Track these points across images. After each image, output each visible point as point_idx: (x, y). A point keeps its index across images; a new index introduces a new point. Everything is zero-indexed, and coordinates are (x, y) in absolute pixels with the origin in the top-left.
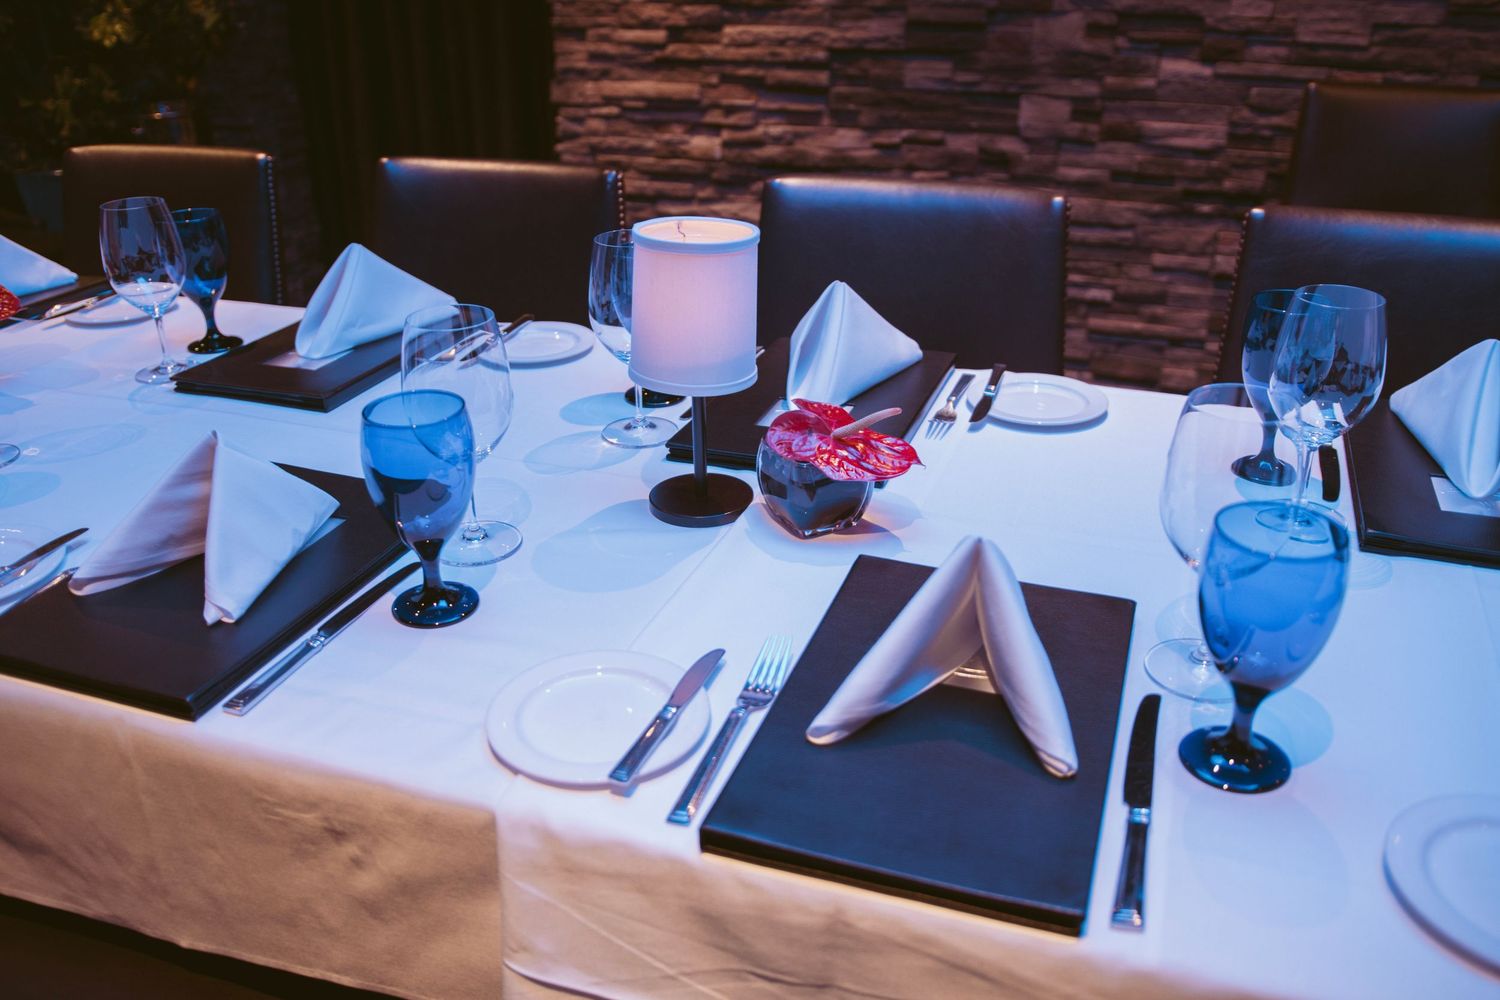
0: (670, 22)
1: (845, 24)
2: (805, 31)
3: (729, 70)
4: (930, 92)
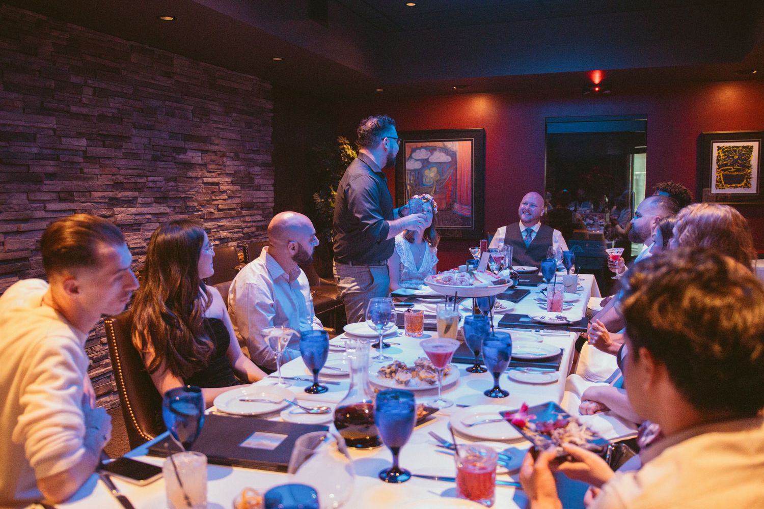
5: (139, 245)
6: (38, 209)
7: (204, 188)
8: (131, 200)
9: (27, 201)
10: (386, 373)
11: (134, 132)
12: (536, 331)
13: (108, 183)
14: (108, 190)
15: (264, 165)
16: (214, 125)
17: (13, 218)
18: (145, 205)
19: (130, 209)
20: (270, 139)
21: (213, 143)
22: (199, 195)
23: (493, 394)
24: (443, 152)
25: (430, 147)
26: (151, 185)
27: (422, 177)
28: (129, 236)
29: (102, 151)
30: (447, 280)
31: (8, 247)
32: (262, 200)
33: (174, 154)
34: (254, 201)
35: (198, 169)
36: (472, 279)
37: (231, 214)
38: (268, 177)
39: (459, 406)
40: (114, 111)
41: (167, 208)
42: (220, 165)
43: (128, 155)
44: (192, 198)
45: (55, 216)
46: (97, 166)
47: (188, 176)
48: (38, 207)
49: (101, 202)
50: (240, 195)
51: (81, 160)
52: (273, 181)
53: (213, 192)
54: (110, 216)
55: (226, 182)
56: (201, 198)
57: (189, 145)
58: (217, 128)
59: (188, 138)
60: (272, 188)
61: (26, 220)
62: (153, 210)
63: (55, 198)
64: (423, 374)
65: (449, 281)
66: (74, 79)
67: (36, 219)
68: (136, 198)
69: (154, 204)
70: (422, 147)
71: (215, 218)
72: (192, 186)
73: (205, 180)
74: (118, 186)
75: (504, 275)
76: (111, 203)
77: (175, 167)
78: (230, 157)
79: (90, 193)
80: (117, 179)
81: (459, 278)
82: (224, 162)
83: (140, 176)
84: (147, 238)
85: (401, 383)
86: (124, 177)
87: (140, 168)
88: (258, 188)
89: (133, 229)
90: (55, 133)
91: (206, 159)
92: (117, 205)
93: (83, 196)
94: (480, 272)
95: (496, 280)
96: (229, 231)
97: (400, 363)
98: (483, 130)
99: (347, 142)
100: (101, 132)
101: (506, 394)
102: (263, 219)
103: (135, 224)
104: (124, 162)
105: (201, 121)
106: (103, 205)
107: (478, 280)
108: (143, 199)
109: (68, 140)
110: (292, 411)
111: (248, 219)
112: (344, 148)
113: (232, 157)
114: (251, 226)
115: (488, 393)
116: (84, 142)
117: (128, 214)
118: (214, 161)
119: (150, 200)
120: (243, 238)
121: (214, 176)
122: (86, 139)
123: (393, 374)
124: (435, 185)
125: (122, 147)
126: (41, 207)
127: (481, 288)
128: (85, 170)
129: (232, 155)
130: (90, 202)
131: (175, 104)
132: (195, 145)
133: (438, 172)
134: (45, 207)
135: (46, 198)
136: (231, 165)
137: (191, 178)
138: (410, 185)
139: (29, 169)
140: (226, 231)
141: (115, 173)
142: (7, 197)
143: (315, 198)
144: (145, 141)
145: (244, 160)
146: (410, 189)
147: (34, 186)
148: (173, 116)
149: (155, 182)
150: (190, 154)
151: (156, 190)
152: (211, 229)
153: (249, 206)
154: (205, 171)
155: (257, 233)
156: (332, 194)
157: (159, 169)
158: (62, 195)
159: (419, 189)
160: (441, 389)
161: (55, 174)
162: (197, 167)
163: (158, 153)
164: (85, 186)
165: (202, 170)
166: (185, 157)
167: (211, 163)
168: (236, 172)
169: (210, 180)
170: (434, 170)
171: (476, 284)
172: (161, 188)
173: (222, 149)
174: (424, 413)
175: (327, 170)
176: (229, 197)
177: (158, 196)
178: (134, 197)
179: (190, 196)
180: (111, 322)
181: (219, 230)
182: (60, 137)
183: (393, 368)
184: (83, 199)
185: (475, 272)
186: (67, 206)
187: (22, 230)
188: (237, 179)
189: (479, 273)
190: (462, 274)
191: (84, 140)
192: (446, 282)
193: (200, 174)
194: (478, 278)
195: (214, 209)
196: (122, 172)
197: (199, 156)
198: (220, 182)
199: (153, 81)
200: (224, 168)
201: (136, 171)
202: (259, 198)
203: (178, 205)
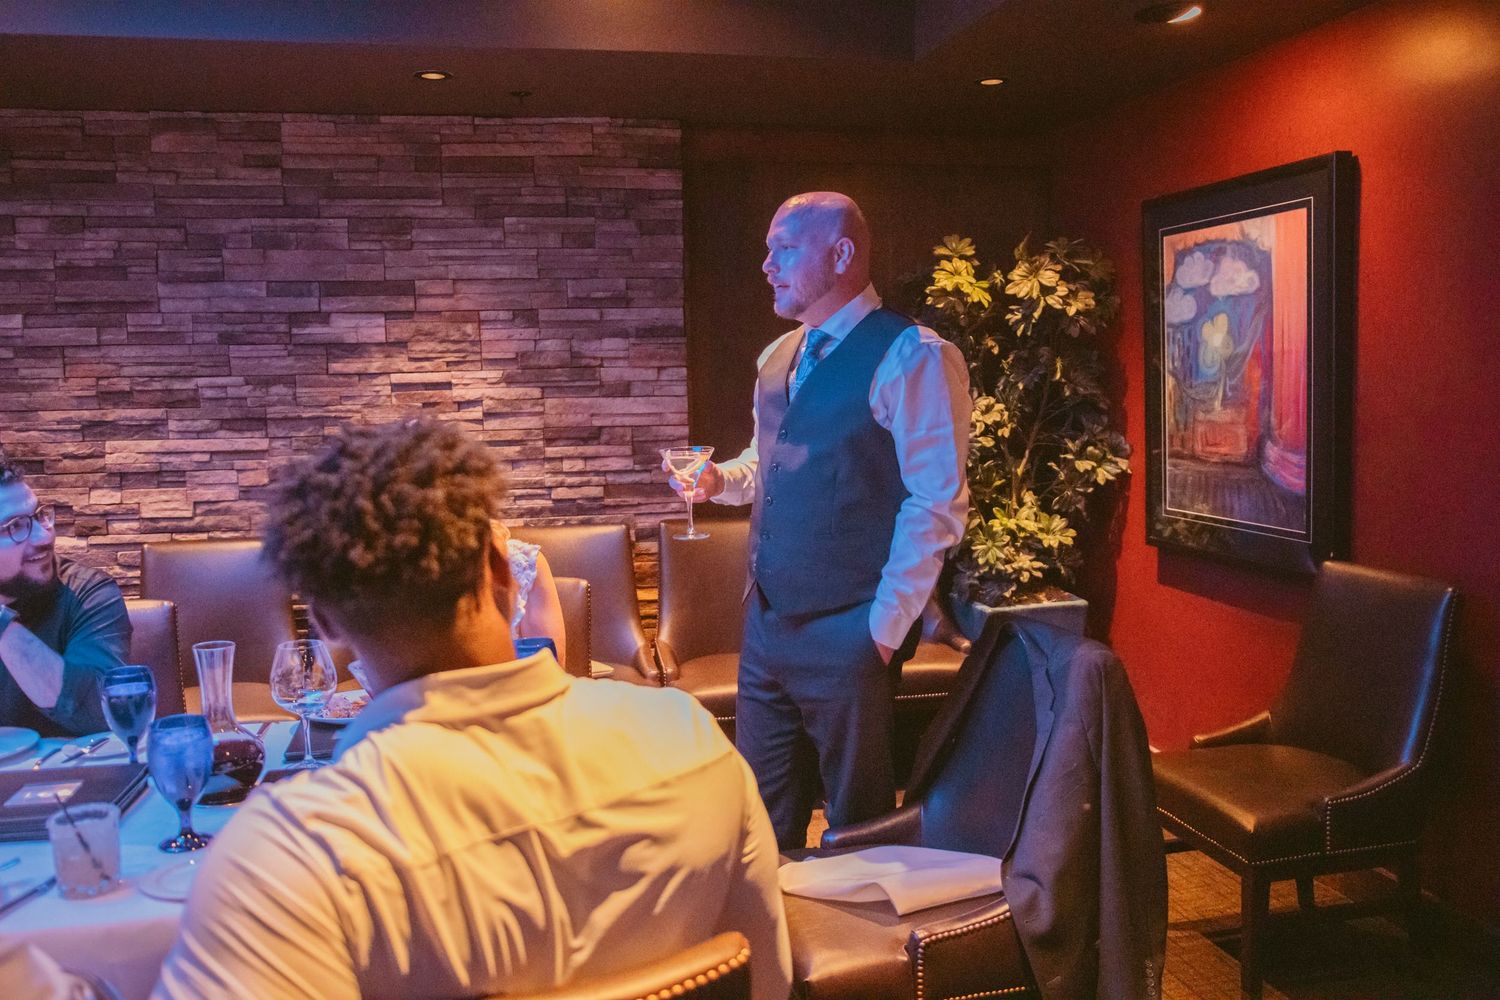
5: (167, 514)
7: (396, 396)
8: (151, 425)
11: (163, 290)
13: (80, 393)
14: (82, 407)
15: (645, 333)
16: (431, 253)
18: (196, 435)
19: (145, 442)
21: (424, 293)
22: (376, 411)
24: (1240, 259)
26: (209, 393)
27: (1197, 347)
28: (147, 494)
32: (635, 421)
33: (283, 328)
34: (597, 423)
35: (371, 355)
38: (660, 364)
41: (263, 441)
42: (454, 342)
43: (143, 338)
44: (348, 418)
46: (58, 362)
47: (334, 372)
49: (65, 431)
50: (539, 409)
52: (684, 370)
53: (430, 405)
54: (87, 456)
55: (485, 379)
56: (384, 417)
57: (331, 304)
58: (446, 258)
59: (333, 289)
60: (681, 390)
62: (218, 444)
68: (163, 422)
69: (222, 433)
70: (1197, 246)
73: (398, 378)
74: (109, 398)
77: (285, 353)
78: (501, 321)
79: (37, 415)
80: (112, 384)
82: (472, 335)
83: (173, 376)
84: (199, 500)
87: (179, 360)
88: (624, 390)
91: (402, 330)
92: (115, 435)
93: (22, 419)
100: (64, 299)
102: (637, 467)
103: (164, 471)
104: (134, 352)
105: (383, 247)
106: (69, 435)
108: (180, 424)
111: (567, 465)
113: (508, 321)
114: (587, 484)
116: (17, 321)
118: (430, 333)
119: (204, 424)
120: (554, 511)
121: (431, 369)
124: (1222, 375)
125: (125, 322)
129: (503, 315)
130: (34, 430)
132: (355, 302)
133: (1232, 331)
136: (504, 340)
137: (345, 375)
138: (1174, 375)
144: (200, 305)
145: (550, 324)
148: (278, 248)
149: (224, 387)
150: (340, 323)
151: (230, 402)
153: (579, 435)
154: (399, 359)
157: (234, 362)
162: (374, 349)
163: (235, 329)
165: (387, 357)
166: (326, 330)
167: (420, 338)
168: (523, 354)
169: (417, 378)
170: (1223, 321)
172: (244, 399)
173: (467, 306)
177: (233, 416)
178: (157, 420)
184: (21, 424)
188: (523, 369)
191: (19, 316)
193: (381, 364)
196: (126, 371)
197: (379, 326)
198: (454, 381)
199: (221, 183)
200: (476, 349)
201: (163, 368)
202: (624, 415)
203: (302, 434)
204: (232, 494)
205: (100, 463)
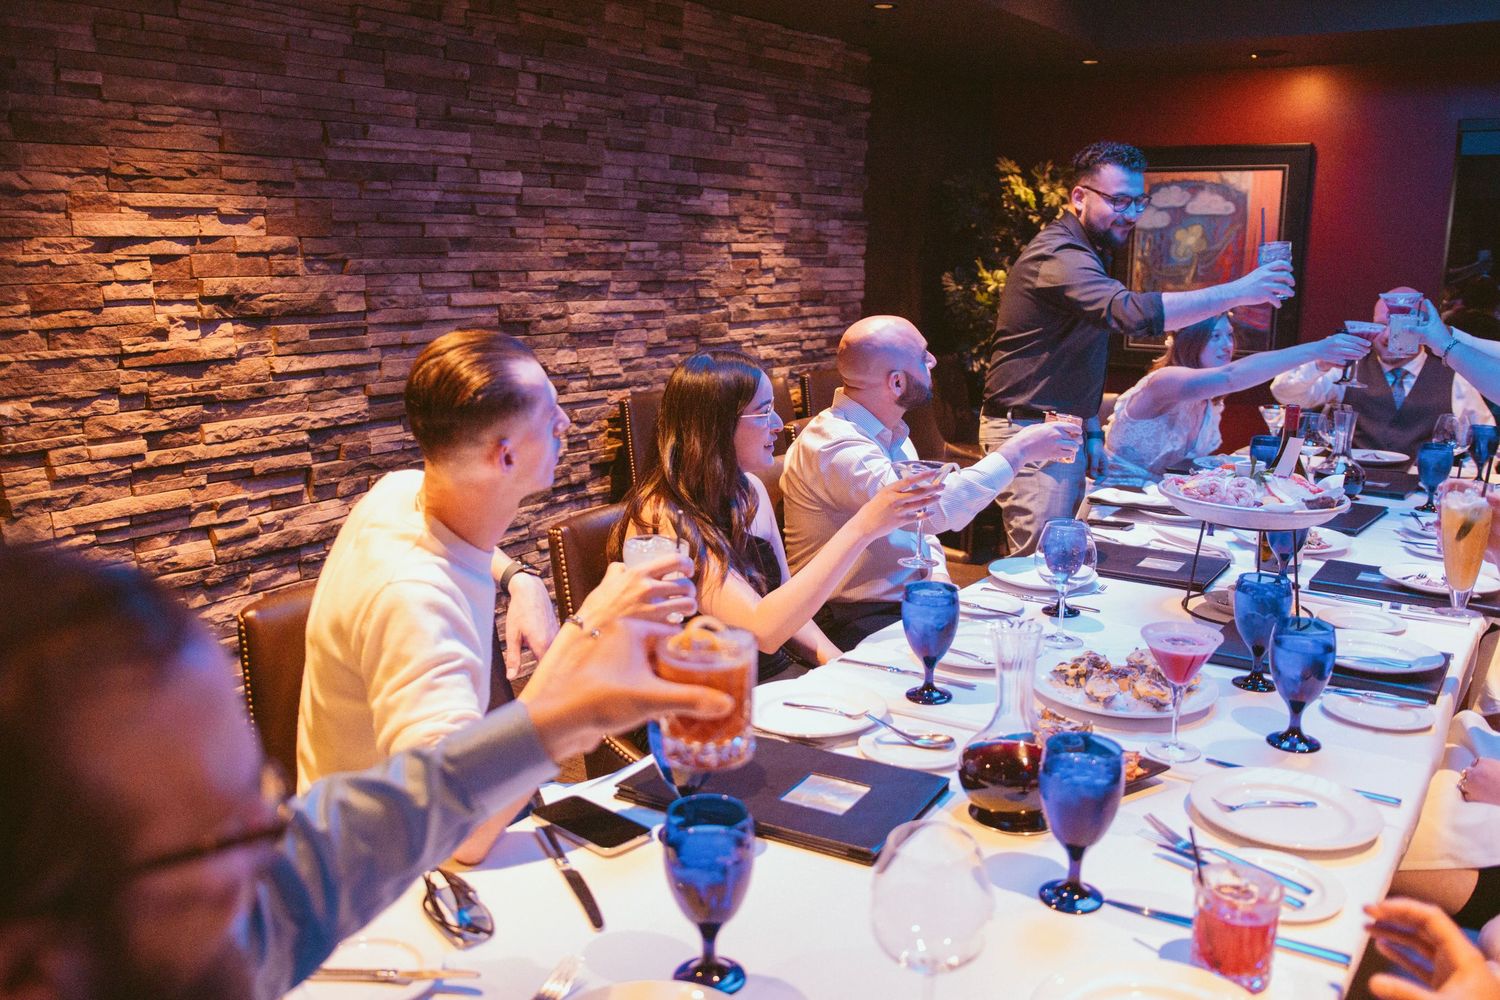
0: (149, 429)
1: (323, 406)
2: (287, 418)
3: (216, 468)
4: (391, 453)
5: (606, 371)
6: (438, 302)
7: (733, 262)
8: (597, 286)
9: (419, 288)
10: (1067, 677)
11: (608, 157)
12: (1393, 607)
13: (558, 254)
14: (558, 268)
15: (847, 216)
16: (756, 140)
17: (396, 320)
18: (624, 296)
19: (595, 303)
20: (861, 164)
21: (752, 174)
22: (722, 276)
23: (1286, 744)
24: (1218, 193)
25: (1190, 181)
26: (634, 257)
27: (1169, 243)
28: (593, 353)
29: (548, 194)
30: (1208, 491)
31: (387, 371)
32: (841, 286)
33: (678, 198)
34: (826, 288)
35: (721, 226)
36: (1260, 491)
37: (781, 313)
38: (854, 241)
39: (1211, 761)
40: (573, 117)
41: (662, 302)
42: (764, 218)
43: (595, 201)
44: (709, 281)
45: (466, 315)
46: (541, 222)
47: (703, 239)
48: (438, 299)
49: (545, 291)
50: (799, 276)
51: (513, 213)
52: (864, 248)
53: (748, 271)
54: (560, 317)
55: (775, 250)
56: (726, 281)
57: (707, 180)
58: (761, 145)
59: (706, 166)
60: (861, 263)
61: (417, 324)
62: (638, 305)
63: (466, 284)
64: (1143, 686)
65: (1212, 493)
66: (504, 60)
67: (435, 321)
68: (606, 283)
69: (639, 295)
70: (1174, 182)
71: (751, 322)
72: (711, 258)
73: (735, 247)
74: (575, 259)
75: (1333, 487)
76: (563, 291)
77: (679, 222)
78: (784, 202)
79: (527, 275)
80: (575, 246)
81: (1233, 487)
82: (772, 212)
83: (615, 241)
84: (624, 357)
85: (1097, 700)
86: (586, 242)
87: (617, 224)
88: (834, 262)
89: (600, 341)
90: (468, 162)
91: (739, 206)
92: (573, 295)
93: (514, 279)
94: (1280, 477)
95: (1312, 497)
96: (776, 346)
97: (1097, 659)
98: (1312, 147)
99: (1017, 170)
100: (548, 159)
101: (1314, 746)
102: (842, 323)
103: (604, 331)
104: (588, 215)
105: (732, 132)
106: (548, 295)
107: (1273, 495)
108: (619, 285)
109: (492, 175)
110: (882, 736)
111: (812, 323)
112: (1008, 183)
113: (787, 202)
114: (819, 337)
115: (1275, 740)
116: (518, 178)
117: (591, 313)
118: (752, 210)
119: (632, 286)
120: (802, 360)
121: (752, 240)
122: (523, 173)
123: (1082, 680)
124: (1196, 261)
125: (585, 185)
126: (443, 300)
127: (1282, 513)
128: (519, 231)
129: (787, 197)
130: (526, 291)
131: (683, 101)
132: (719, 179)
133: (1203, 236)
134: (449, 299)
135: (451, 284)
136: (784, 217)
137: (709, 243)
138: (1143, 260)
139: (424, 231)
140: (769, 347)
141: (573, 236)
142: (386, 283)
143: (945, 283)
144: (627, 173)
145: (809, 206)
146: (1142, 269)
147: (432, 261)
148: (678, 124)
149: (643, 252)
150: (708, 196)
151: (643, 266)
152: (740, 342)
153: (815, 298)
154: (735, 230)
155: (827, 351)
156: (980, 275)
157: (650, 228)
158: (479, 277)
159: (1160, 269)
160: (1176, 723)
161: (468, 238)
162: (721, 221)
163: (650, 197)
164: (518, 262)
165: (728, 228)
166: (698, 202)
167: (747, 213)
168: (793, 230)
169: (744, 247)
170: (1197, 230)
171: (1270, 503)
172: (651, 263)
173: (770, 188)
174: (1140, 771)
175: (973, 226)
176: (779, 281)
177: (647, 279)
178: (603, 282)
179: (705, 278)
180: (559, 532)
181: (756, 343)
182: (477, 170)
183: (1083, 667)
184: (514, 285)
185: (1267, 477)
186: (486, 297)
187: (408, 341)
188: (794, 244)
189: (1276, 478)
190: (1241, 480)
191: (520, 174)
192: (1205, 495)
193: (726, 234)
194: (1273, 490)
195: (750, 304)
196: (585, 233)
197: (724, 201)
198: (763, 251)
199: (643, 58)
200: (771, 224)
201: (609, 231)
202: (835, 281)
203: (682, 296)
204: (641, 351)
205: (564, 322)
